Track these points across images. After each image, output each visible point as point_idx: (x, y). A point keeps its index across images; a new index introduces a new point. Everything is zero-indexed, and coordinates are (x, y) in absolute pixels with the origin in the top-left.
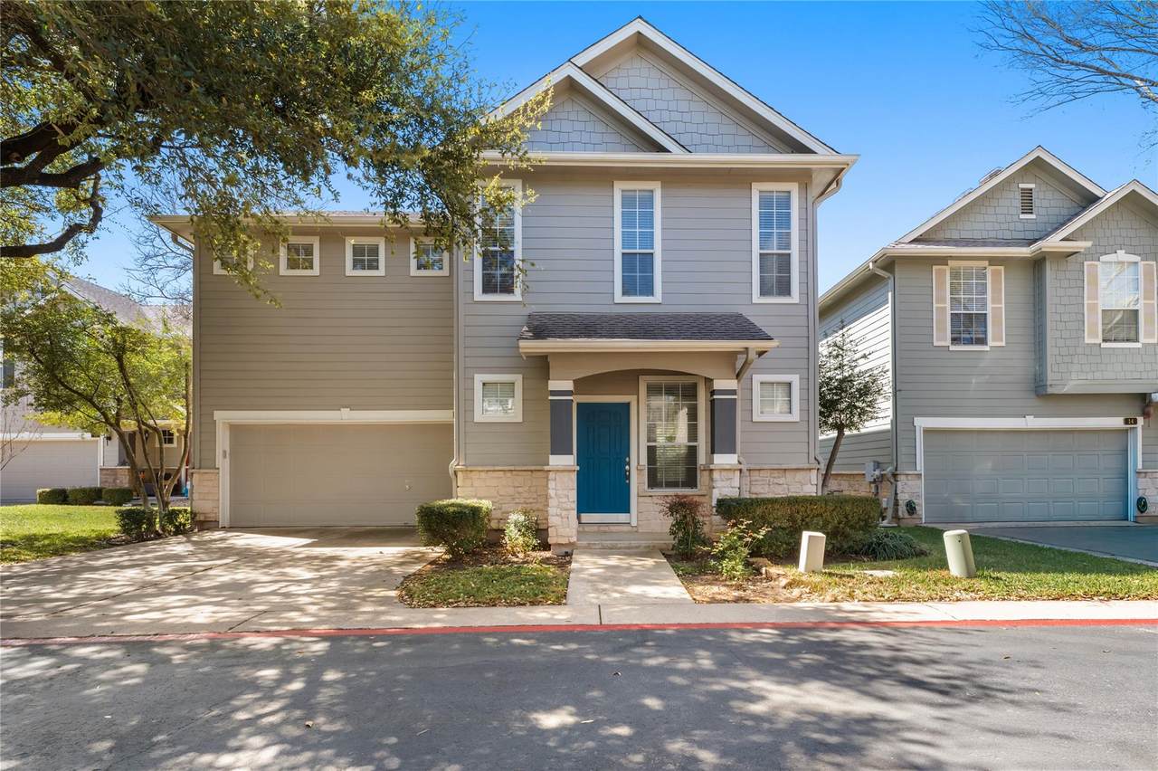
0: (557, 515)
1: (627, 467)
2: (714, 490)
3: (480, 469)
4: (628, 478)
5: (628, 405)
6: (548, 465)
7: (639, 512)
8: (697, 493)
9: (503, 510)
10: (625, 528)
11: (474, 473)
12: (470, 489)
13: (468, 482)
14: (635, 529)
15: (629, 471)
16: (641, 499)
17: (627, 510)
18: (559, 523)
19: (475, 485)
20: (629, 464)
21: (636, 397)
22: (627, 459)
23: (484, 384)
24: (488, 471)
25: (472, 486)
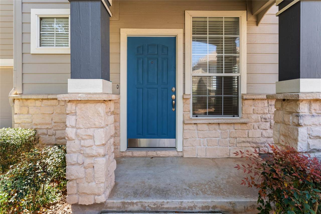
0: (78, 164)
1: (173, 96)
2: (300, 129)
3: (34, 97)
4: (174, 106)
5: (174, 40)
6: (67, 93)
7: (184, 139)
8: (239, 121)
9: (57, 137)
10: (172, 153)
11: (29, 101)
12: (26, 116)
13: (25, 110)
14: (180, 154)
15: (175, 100)
16: (186, 127)
17: (174, 136)
18: (82, 175)
19: (30, 112)
20: (175, 93)
21: (182, 30)
22: (174, 89)
23: (41, 19)
24: (43, 99)
25: (28, 113)
